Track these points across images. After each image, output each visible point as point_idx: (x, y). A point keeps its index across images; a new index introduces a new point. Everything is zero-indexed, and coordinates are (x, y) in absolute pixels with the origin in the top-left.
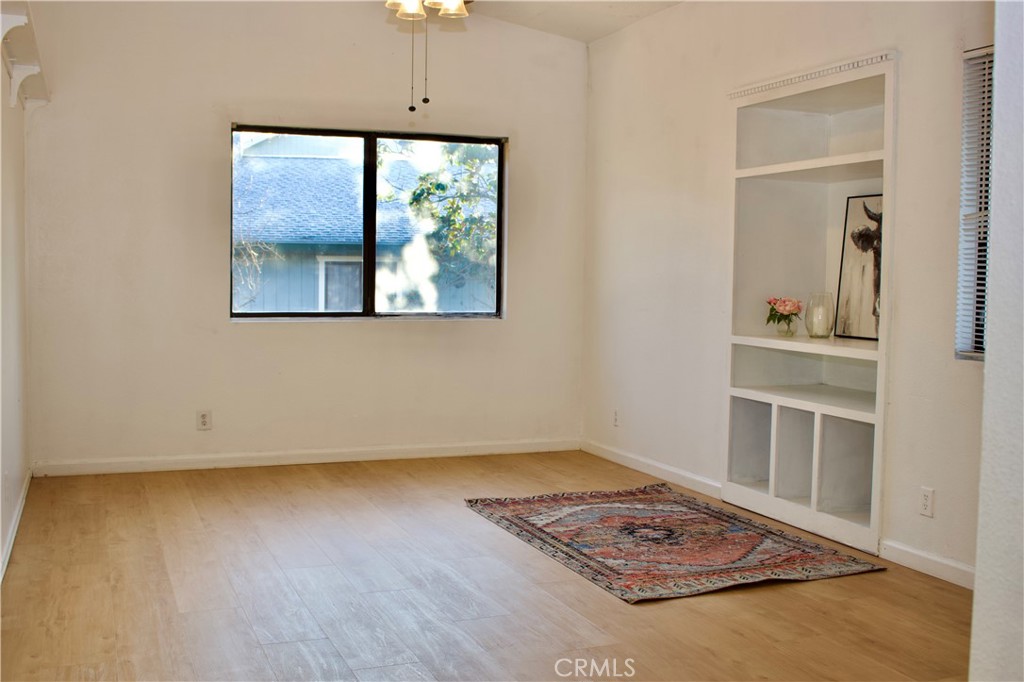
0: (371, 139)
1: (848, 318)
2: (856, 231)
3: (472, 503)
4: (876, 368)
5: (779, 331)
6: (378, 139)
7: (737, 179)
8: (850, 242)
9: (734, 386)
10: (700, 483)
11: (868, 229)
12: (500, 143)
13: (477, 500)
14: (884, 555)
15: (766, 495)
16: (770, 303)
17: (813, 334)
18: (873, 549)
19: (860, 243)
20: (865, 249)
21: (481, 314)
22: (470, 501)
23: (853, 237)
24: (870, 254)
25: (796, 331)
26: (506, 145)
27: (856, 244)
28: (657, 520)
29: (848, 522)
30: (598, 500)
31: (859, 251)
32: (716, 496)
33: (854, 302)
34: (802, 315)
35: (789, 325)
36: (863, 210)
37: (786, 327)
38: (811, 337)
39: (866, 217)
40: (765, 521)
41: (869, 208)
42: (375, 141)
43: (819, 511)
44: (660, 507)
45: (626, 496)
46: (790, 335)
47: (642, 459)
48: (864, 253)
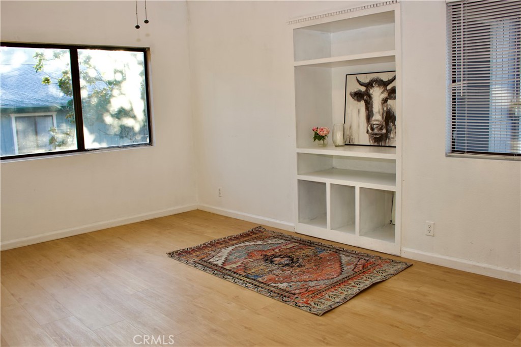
0: (74, 50)
1: (352, 135)
2: (353, 91)
3: (171, 255)
4: (395, 163)
5: (319, 145)
6: (79, 50)
7: (295, 67)
8: (348, 96)
9: (299, 174)
10: (283, 224)
11: (360, 91)
12: (145, 51)
13: (173, 252)
14: (403, 255)
15: (325, 229)
16: (313, 130)
17: (337, 145)
18: (397, 253)
19: (356, 98)
20: (359, 101)
21: (142, 144)
22: (170, 254)
23: (351, 94)
24: (363, 103)
25: (328, 143)
26: (148, 52)
27: (353, 98)
28: (277, 251)
29: (381, 241)
30: (235, 242)
31: (356, 102)
32: (292, 230)
33: (355, 127)
34: (330, 136)
35: (323, 141)
36: (356, 81)
37: (323, 142)
38: (336, 146)
39: (359, 85)
40: (330, 243)
41: (360, 80)
42: (77, 51)
43: (361, 235)
44: (270, 242)
45: (245, 237)
46: (324, 146)
47: (239, 213)
48: (359, 103)
